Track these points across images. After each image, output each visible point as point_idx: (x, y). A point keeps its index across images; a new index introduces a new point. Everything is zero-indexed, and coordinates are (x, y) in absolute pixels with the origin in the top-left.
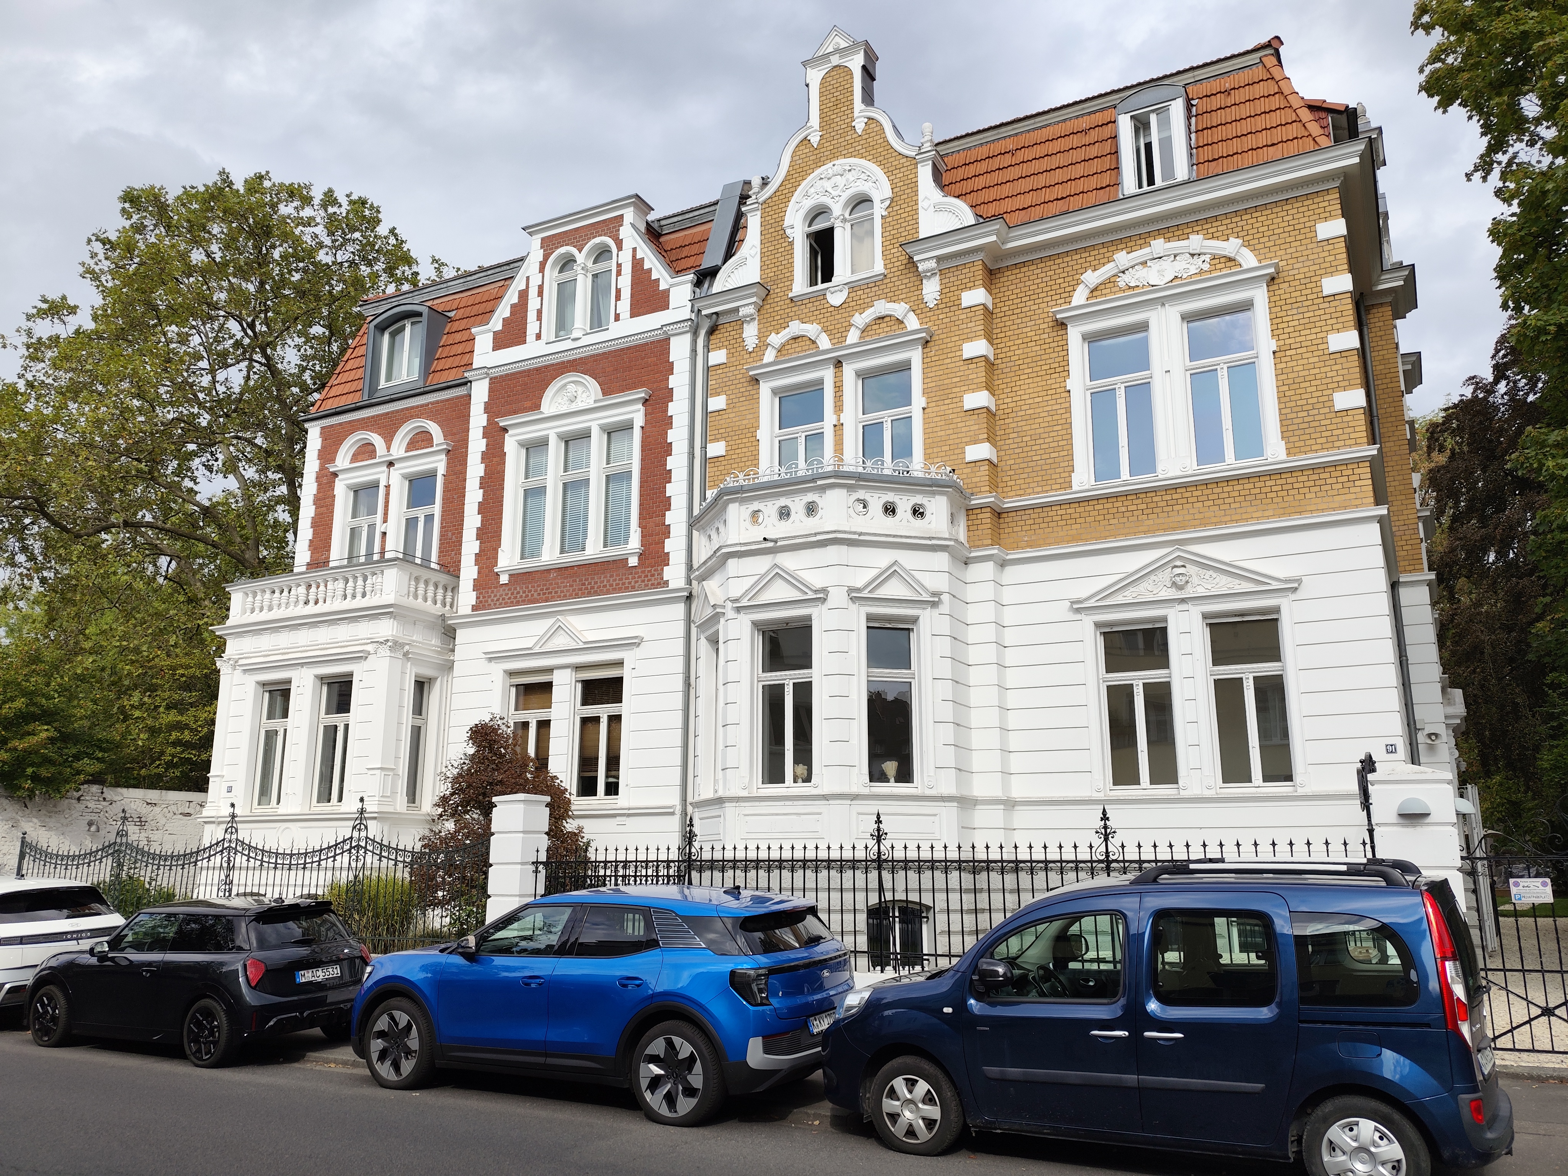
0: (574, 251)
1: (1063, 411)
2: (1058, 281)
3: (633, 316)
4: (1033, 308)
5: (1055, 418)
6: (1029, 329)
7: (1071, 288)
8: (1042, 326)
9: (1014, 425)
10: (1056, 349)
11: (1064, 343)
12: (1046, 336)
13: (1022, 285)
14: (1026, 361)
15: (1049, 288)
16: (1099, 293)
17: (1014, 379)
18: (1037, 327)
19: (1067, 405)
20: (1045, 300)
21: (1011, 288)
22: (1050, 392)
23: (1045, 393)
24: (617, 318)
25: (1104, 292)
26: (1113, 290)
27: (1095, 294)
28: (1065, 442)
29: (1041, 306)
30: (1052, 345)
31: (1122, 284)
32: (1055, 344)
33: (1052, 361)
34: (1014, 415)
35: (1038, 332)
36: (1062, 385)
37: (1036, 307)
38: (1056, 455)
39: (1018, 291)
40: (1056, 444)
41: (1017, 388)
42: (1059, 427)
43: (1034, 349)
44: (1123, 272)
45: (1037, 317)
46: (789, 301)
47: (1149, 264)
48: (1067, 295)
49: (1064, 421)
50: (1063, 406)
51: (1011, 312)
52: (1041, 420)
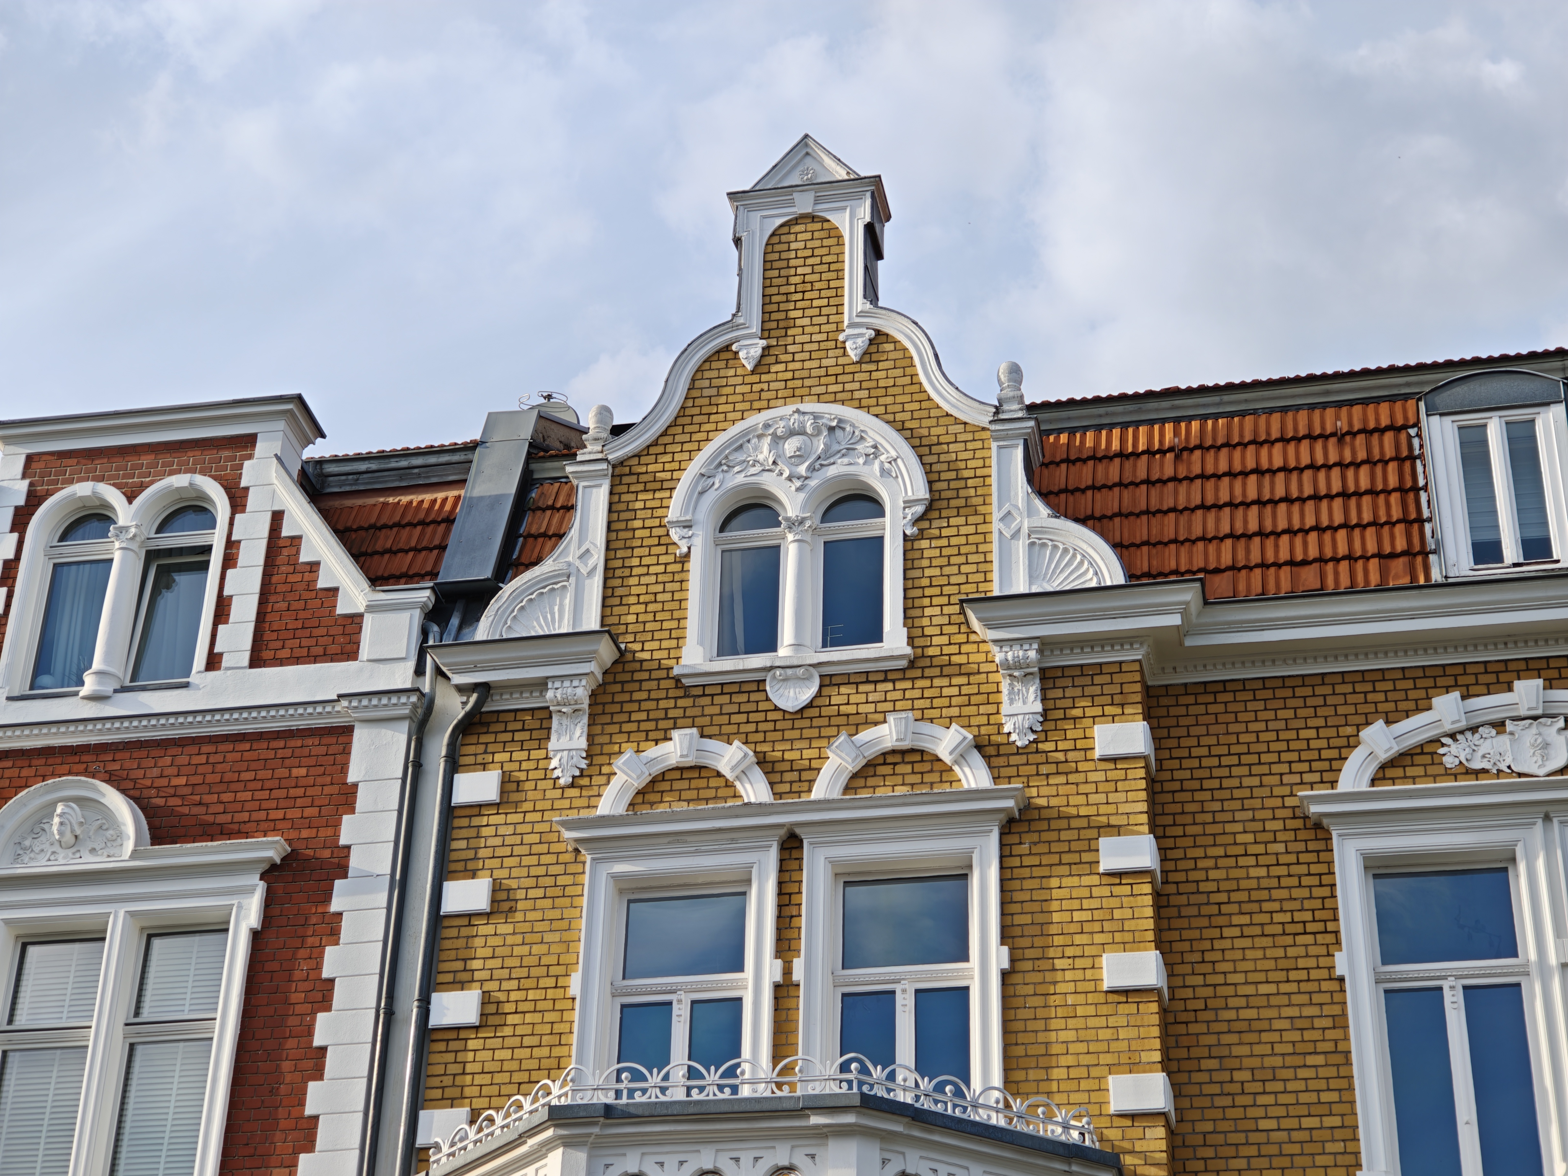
0: (113, 496)
1: (1327, 1023)
2: (1304, 734)
3: (256, 661)
4: (1247, 782)
5: (1308, 1035)
6: (1239, 827)
7: (1334, 753)
8: (1270, 826)
9: (1211, 1040)
10: (1306, 881)
11: (1323, 868)
12: (1281, 848)
13: (1221, 729)
14: (1235, 896)
15: (1283, 746)
16: (1399, 772)
17: (1207, 933)
18: (1258, 826)
19: (1336, 1010)
20: (1276, 769)
21: (1194, 731)
22: (1293, 975)
23: (1282, 976)
24: (213, 662)
25: (1410, 771)
26: (1431, 770)
27: (1389, 773)
28: (1334, 1096)
29: (1267, 780)
30: (1296, 870)
31: (1449, 762)
32: (1303, 869)
33: (1296, 905)
34: (1209, 1015)
35: (1261, 837)
36: (1323, 962)
37: (1255, 781)
38: (1313, 1122)
39: (1213, 740)
40: (1313, 1097)
41: (1217, 956)
42: (1320, 1060)
43: (1254, 872)
44: (1453, 736)
45: (1257, 803)
46: (670, 684)
47: (1510, 726)
48: (1325, 765)
49: (1329, 1046)
50: (1327, 1010)
51: (1196, 785)
52: (1275, 1037)
